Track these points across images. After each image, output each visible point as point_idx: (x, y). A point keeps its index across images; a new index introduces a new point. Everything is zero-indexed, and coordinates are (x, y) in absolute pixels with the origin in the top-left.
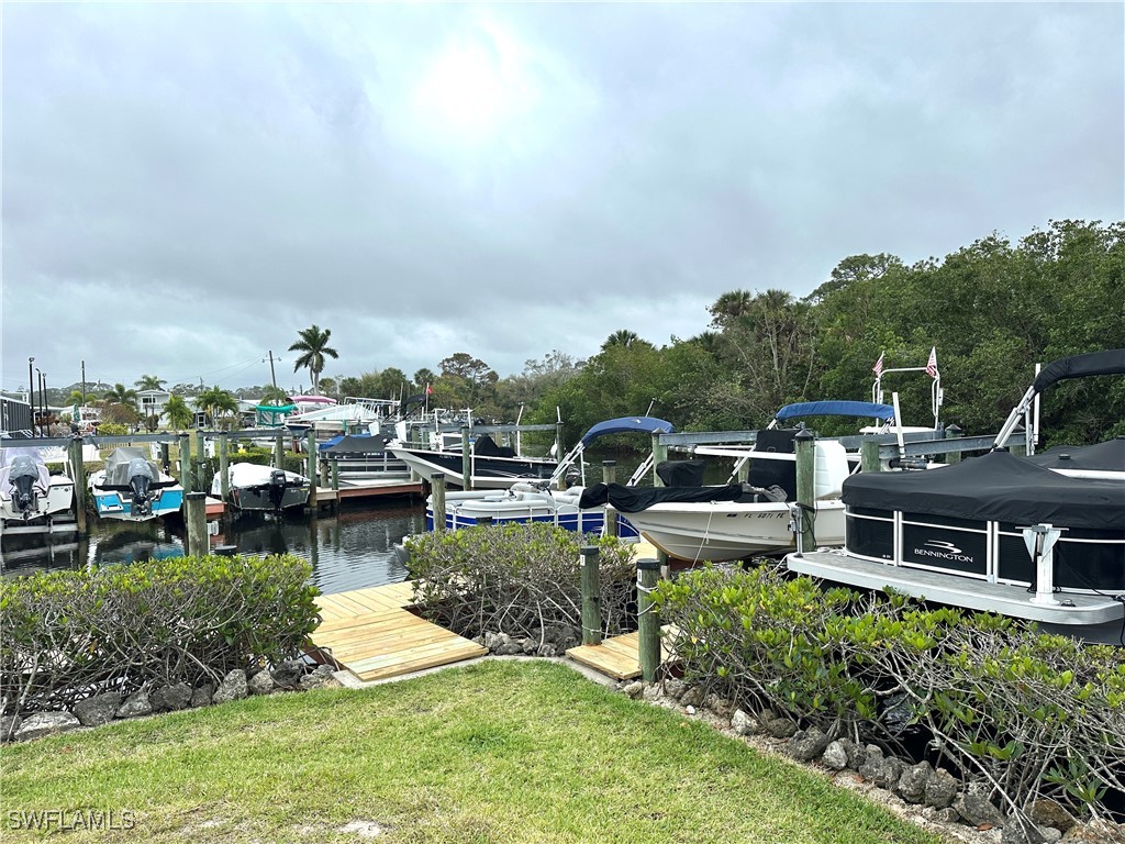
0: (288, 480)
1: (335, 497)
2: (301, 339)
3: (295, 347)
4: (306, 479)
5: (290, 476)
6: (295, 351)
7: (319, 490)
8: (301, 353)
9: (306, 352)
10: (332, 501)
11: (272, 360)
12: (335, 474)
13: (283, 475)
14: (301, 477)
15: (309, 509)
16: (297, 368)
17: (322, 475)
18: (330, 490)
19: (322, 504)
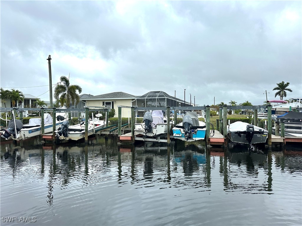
0: (255, 130)
1: (282, 141)
2: (277, 86)
3: (275, 89)
4: (265, 131)
5: (257, 128)
6: (275, 90)
7: (273, 136)
8: (277, 91)
9: (279, 90)
10: (281, 143)
11: (266, 93)
12: (283, 130)
13: (253, 127)
14: (263, 129)
15: (267, 146)
16: (276, 96)
17: (276, 130)
18: (280, 137)
19: (275, 144)
